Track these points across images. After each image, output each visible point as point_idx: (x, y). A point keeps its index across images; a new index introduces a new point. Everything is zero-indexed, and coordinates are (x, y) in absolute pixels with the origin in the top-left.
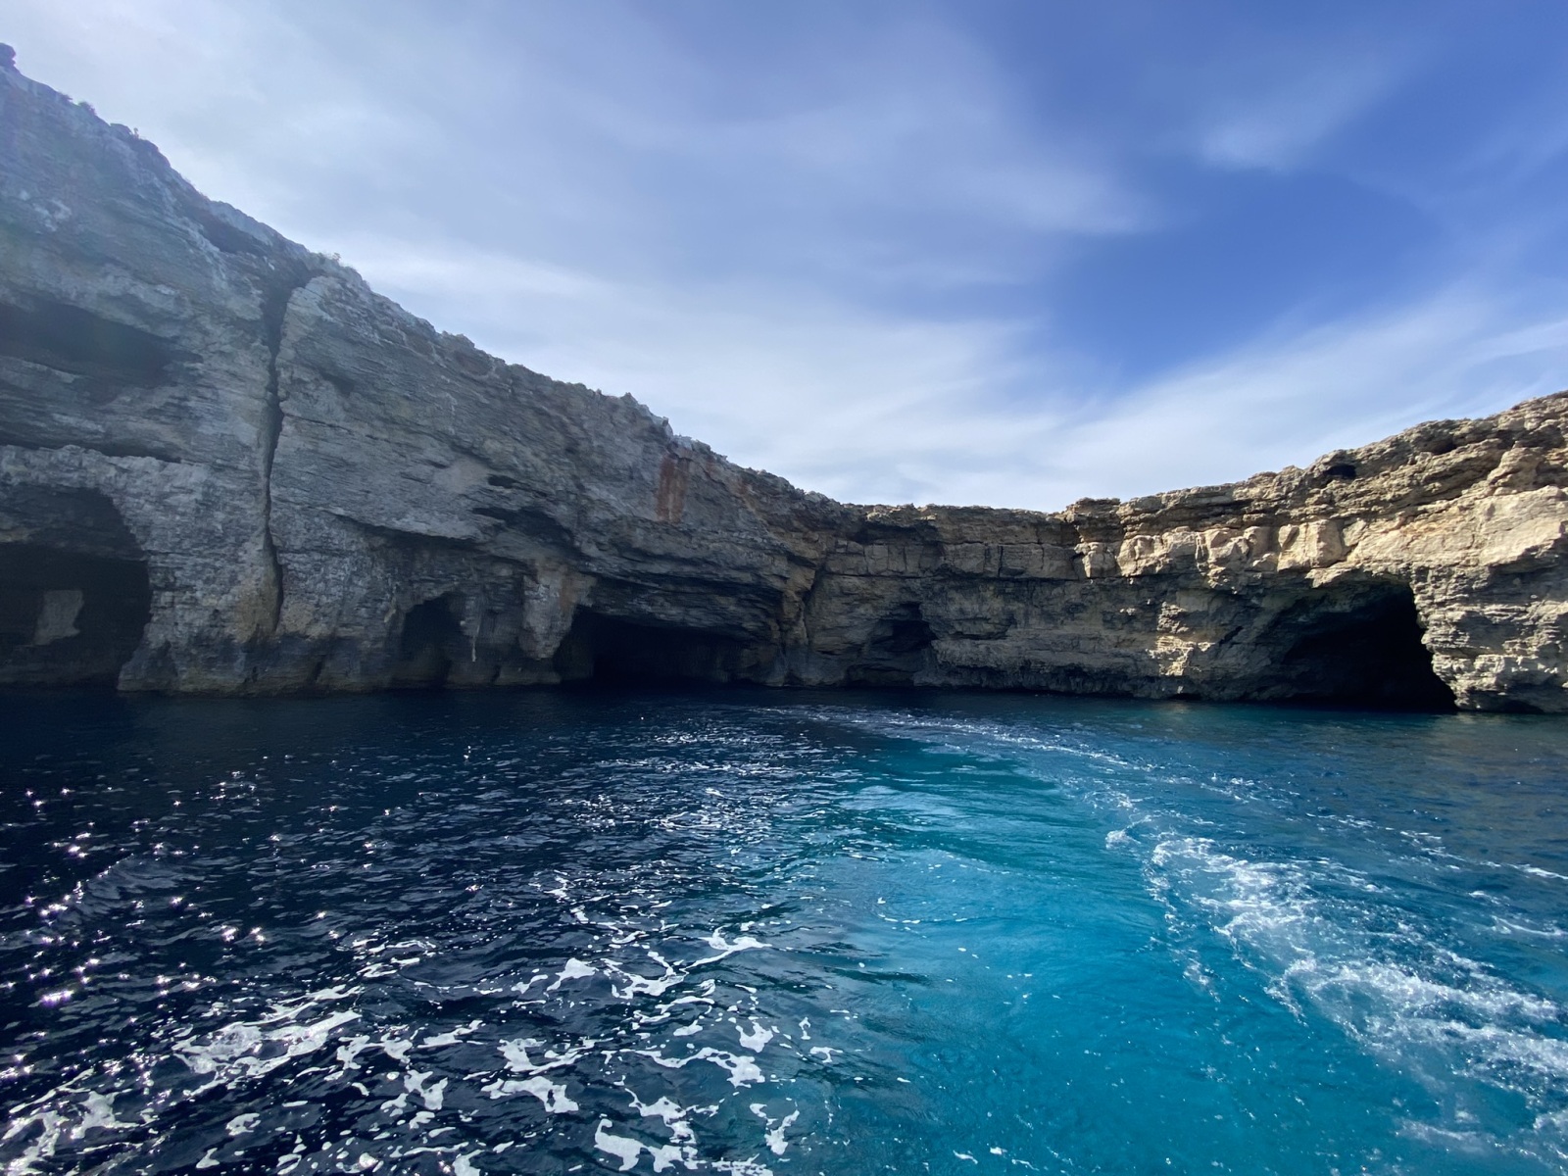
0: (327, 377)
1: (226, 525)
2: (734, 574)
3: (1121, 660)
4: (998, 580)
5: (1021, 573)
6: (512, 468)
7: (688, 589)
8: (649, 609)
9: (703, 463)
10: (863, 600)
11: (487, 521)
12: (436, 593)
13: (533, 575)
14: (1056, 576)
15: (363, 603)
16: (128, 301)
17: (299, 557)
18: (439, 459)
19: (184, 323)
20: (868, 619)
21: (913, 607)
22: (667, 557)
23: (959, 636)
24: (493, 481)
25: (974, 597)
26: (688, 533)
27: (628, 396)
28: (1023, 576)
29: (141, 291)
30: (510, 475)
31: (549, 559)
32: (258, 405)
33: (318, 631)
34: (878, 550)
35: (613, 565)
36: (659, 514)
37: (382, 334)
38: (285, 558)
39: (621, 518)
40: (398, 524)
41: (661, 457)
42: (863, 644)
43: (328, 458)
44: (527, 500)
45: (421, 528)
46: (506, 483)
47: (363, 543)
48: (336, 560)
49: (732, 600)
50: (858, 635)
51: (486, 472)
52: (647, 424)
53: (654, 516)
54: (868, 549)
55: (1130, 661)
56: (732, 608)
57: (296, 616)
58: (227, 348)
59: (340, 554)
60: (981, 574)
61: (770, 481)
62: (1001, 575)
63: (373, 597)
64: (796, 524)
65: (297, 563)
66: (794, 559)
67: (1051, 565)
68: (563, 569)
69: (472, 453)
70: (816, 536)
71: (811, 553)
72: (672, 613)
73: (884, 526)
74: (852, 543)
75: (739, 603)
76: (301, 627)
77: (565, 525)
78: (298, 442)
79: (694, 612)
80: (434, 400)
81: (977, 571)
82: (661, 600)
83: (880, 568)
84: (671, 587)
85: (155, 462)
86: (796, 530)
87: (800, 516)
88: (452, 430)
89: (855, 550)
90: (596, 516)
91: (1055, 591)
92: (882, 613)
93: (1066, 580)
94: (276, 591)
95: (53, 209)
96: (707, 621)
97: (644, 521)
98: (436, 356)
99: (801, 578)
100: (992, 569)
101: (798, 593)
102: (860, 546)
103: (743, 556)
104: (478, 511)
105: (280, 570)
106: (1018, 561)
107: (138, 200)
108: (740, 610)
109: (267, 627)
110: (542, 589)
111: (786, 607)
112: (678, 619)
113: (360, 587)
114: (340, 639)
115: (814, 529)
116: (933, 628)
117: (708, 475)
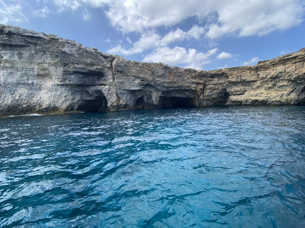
0: (119, 72)
1: (112, 92)
2: (185, 88)
3: (267, 98)
4: (240, 82)
5: (246, 80)
6: (144, 78)
7: (179, 91)
8: (174, 95)
9: (176, 70)
10: (214, 89)
11: (142, 86)
12: (140, 97)
13: (152, 92)
14: (254, 80)
15: (129, 99)
16: (97, 69)
17: (120, 95)
18: (134, 79)
19: (103, 69)
20: (216, 93)
21: (225, 89)
22: (172, 87)
23: (235, 95)
24: (142, 80)
25: (237, 86)
26: (175, 82)
27: (160, 62)
28: (246, 81)
29: (98, 67)
30: (144, 79)
31: (154, 90)
32: (112, 77)
33: (124, 103)
34: (216, 79)
35: (164, 89)
36: (169, 80)
37: (124, 64)
38: (118, 95)
39: (162, 82)
40: (130, 89)
41: (168, 71)
42: (217, 98)
43: (120, 82)
44: (147, 82)
45: (133, 89)
46: (144, 80)
47: (127, 92)
48: (124, 95)
49: (187, 92)
50: (215, 96)
51: (140, 80)
52: (164, 66)
53: (168, 81)
54: (213, 79)
55: (269, 98)
56: (188, 94)
57: (121, 102)
58: (108, 71)
59: (125, 94)
60: (236, 81)
61: (191, 70)
62: (242, 81)
63: (130, 99)
64: (197, 77)
65: (120, 96)
66: (198, 84)
67: (253, 77)
68: (156, 91)
69: (138, 77)
70: (202, 78)
71: (202, 82)
72: (178, 95)
73: (215, 74)
74: (210, 78)
75: (189, 93)
76: (122, 103)
77: (153, 85)
78: (117, 81)
79: (182, 95)
80: (131, 71)
81: (235, 81)
82: (175, 94)
83: (217, 83)
84: (176, 91)
85: (104, 86)
86: (198, 78)
87: (197, 75)
88: (134, 75)
89: (211, 80)
90: (158, 83)
91: (255, 83)
92: (219, 91)
93: (257, 80)
94: (118, 99)
95: (89, 61)
96: (185, 96)
97: (166, 82)
98: (131, 65)
99: (201, 87)
100: (239, 80)
101: (200, 90)
102: (212, 79)
103: (187, 85)
104: (140, 85)
105: (118, 96)
106: (245, 78)
107: (96, 57)
108: (189, 94)
109: (118, 103)
110: (154, 95)
111: (198, 93)
112: (180, 96)
113: (128, 98)
114: (127, 104)
115: (201, 77)
116: (229, 93)
117: (178, 72)
